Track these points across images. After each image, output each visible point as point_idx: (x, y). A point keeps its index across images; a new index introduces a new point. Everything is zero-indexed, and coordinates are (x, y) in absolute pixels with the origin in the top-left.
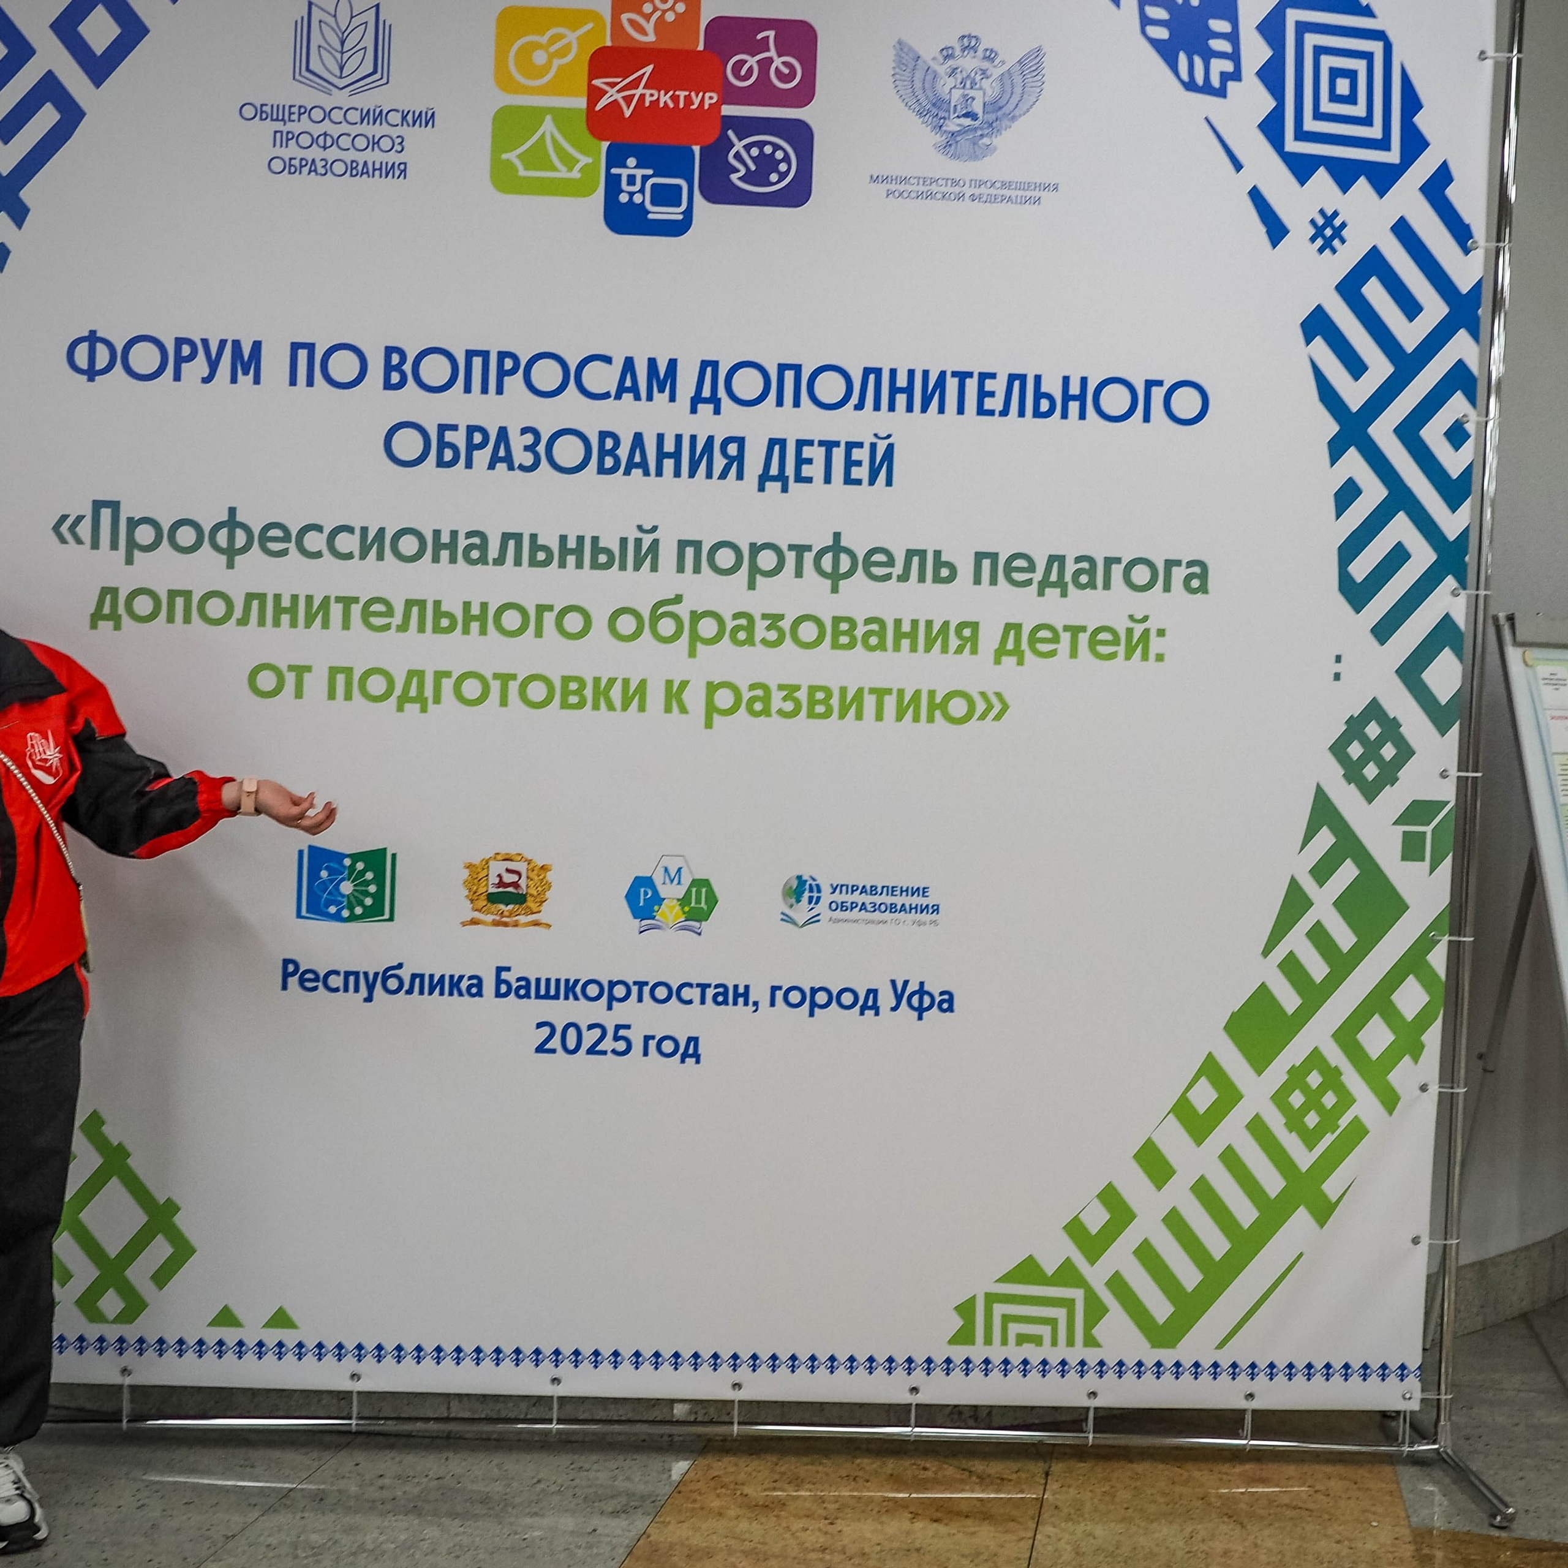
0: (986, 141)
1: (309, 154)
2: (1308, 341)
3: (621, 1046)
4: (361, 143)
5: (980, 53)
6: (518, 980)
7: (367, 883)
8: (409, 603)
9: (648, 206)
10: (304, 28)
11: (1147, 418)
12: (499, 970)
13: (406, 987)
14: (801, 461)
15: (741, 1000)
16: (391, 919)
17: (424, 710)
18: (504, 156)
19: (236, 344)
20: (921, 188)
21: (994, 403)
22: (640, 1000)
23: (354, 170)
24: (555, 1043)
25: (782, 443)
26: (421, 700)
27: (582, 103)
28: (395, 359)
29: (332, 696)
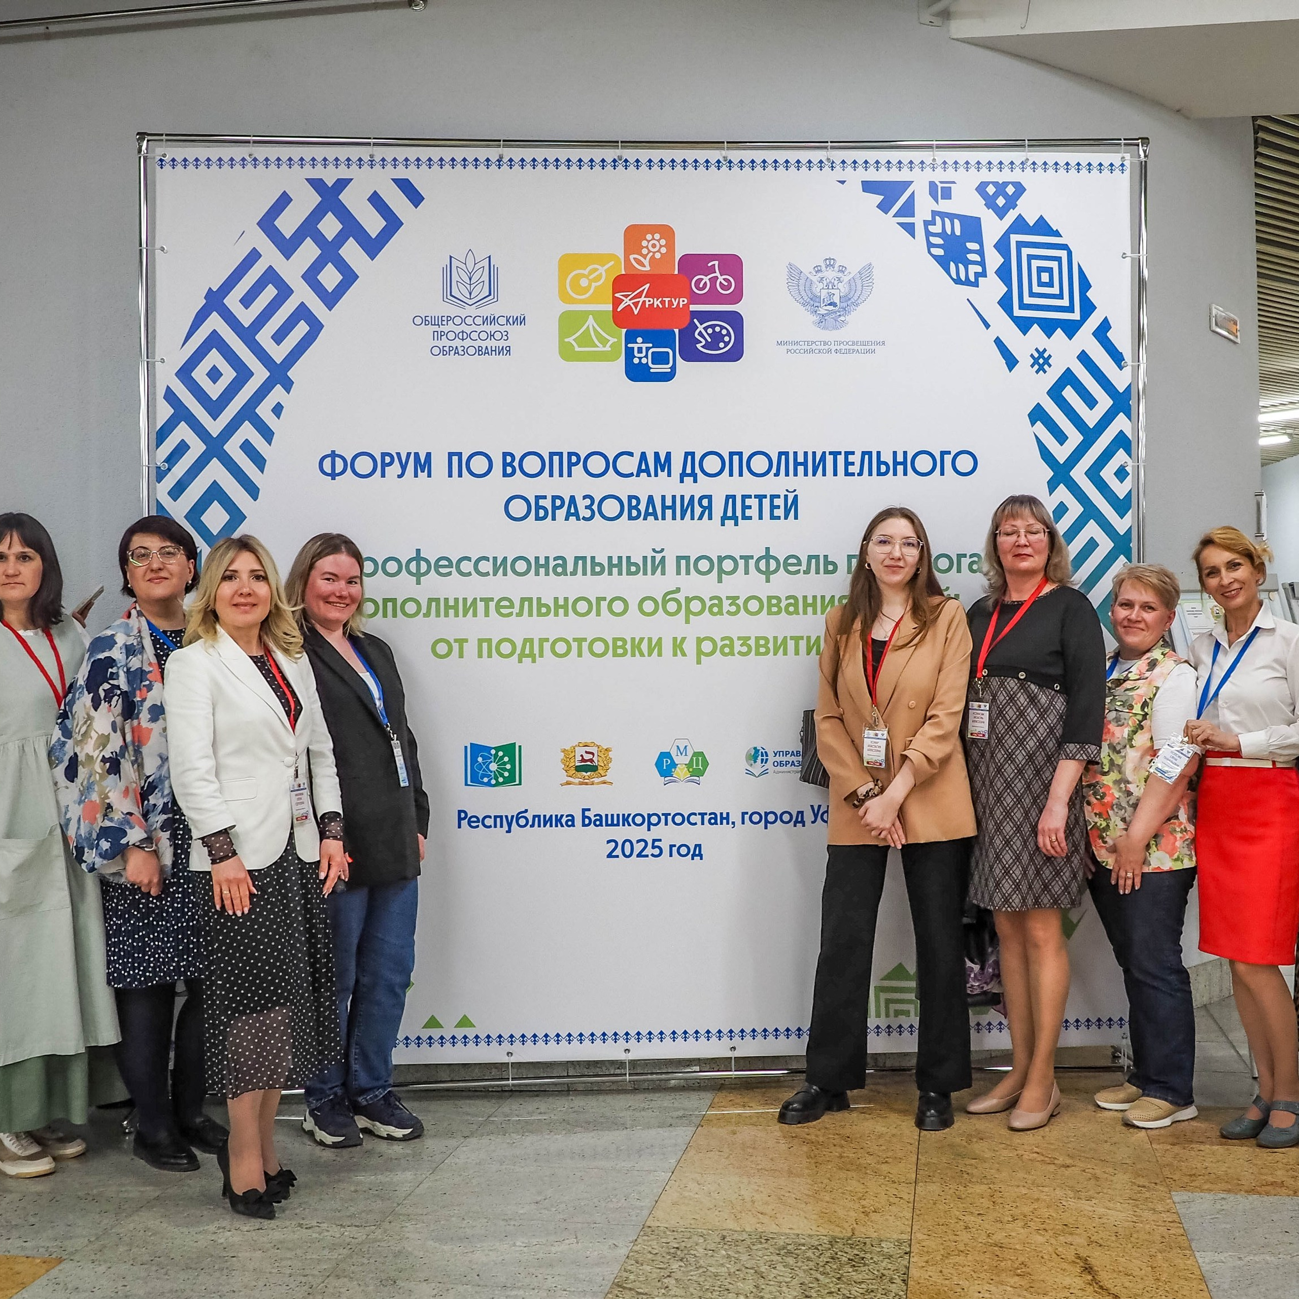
0: (842, 318)
1: (454, 344)
2: (1033, 424)
3: (657, 852)
4: (484, 336)
5: (836, 268)
6: (595, 816)
7: (505, 763)
8: (523, 600)
9: (650, 365)
10: (448, 271)
11: (942, 474)
12: (584, 810)
13: (530, 823)
14: (745, 507)
15: (725, 821)
16: (520, 784)
17: (534, 661)
18: (566, 340)
19: (416, 455)
20: (806, 347)
21: (854, 469)
22: (666, 824)
23: (480, 351)
24: (618, 852)
25: (734, 497)
26: (532, 655)
27: (610, 307)
28: (509, 459)
29: (480, 656)
